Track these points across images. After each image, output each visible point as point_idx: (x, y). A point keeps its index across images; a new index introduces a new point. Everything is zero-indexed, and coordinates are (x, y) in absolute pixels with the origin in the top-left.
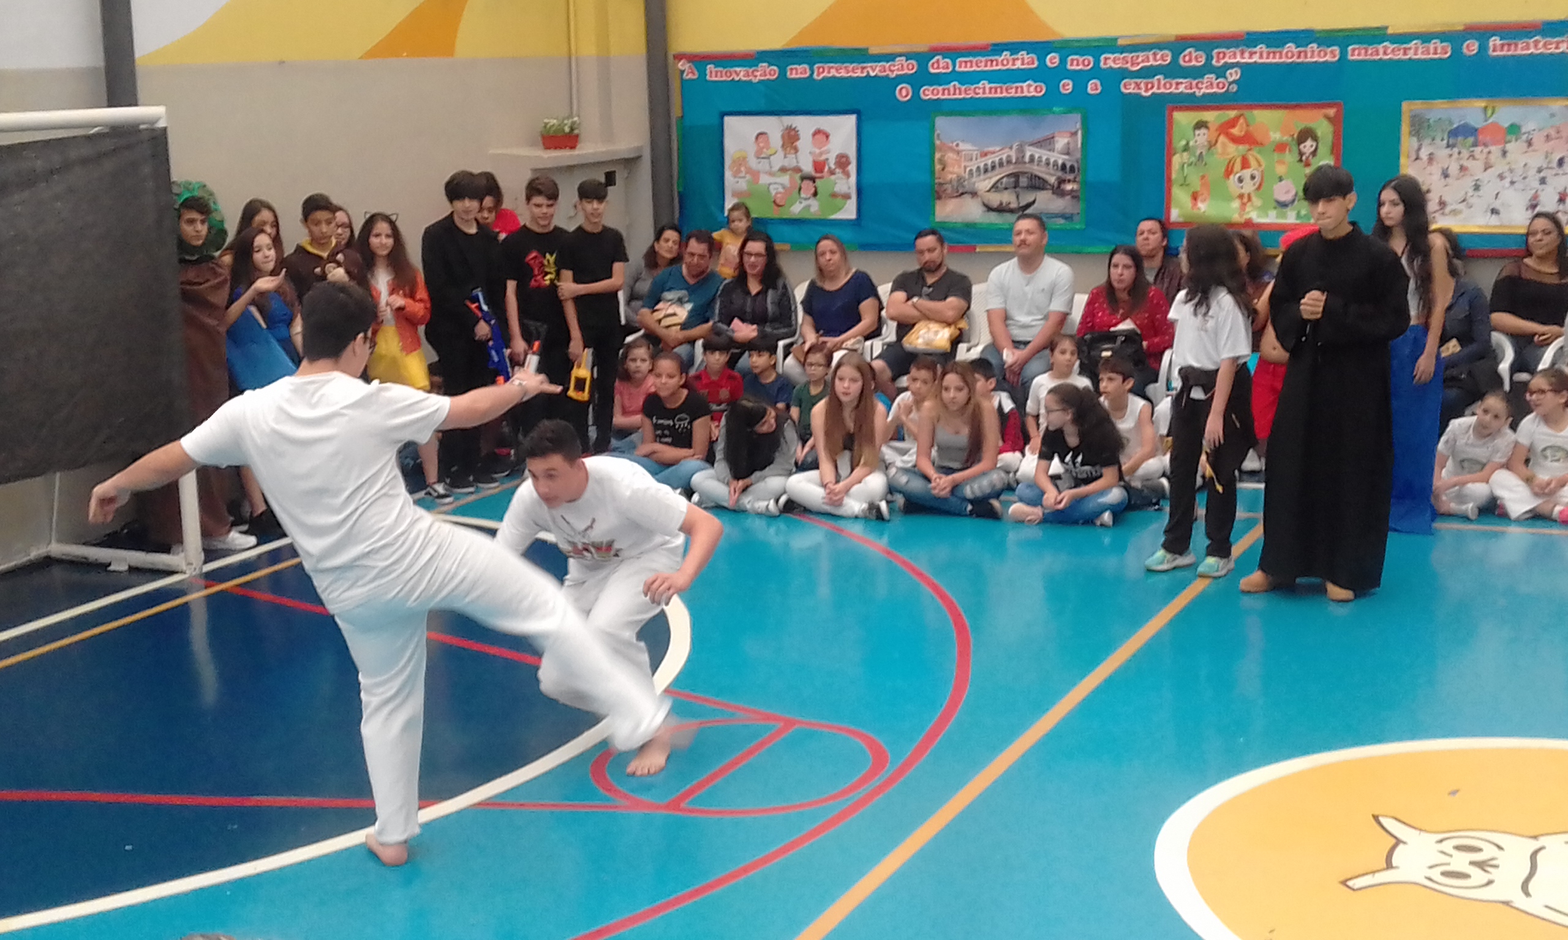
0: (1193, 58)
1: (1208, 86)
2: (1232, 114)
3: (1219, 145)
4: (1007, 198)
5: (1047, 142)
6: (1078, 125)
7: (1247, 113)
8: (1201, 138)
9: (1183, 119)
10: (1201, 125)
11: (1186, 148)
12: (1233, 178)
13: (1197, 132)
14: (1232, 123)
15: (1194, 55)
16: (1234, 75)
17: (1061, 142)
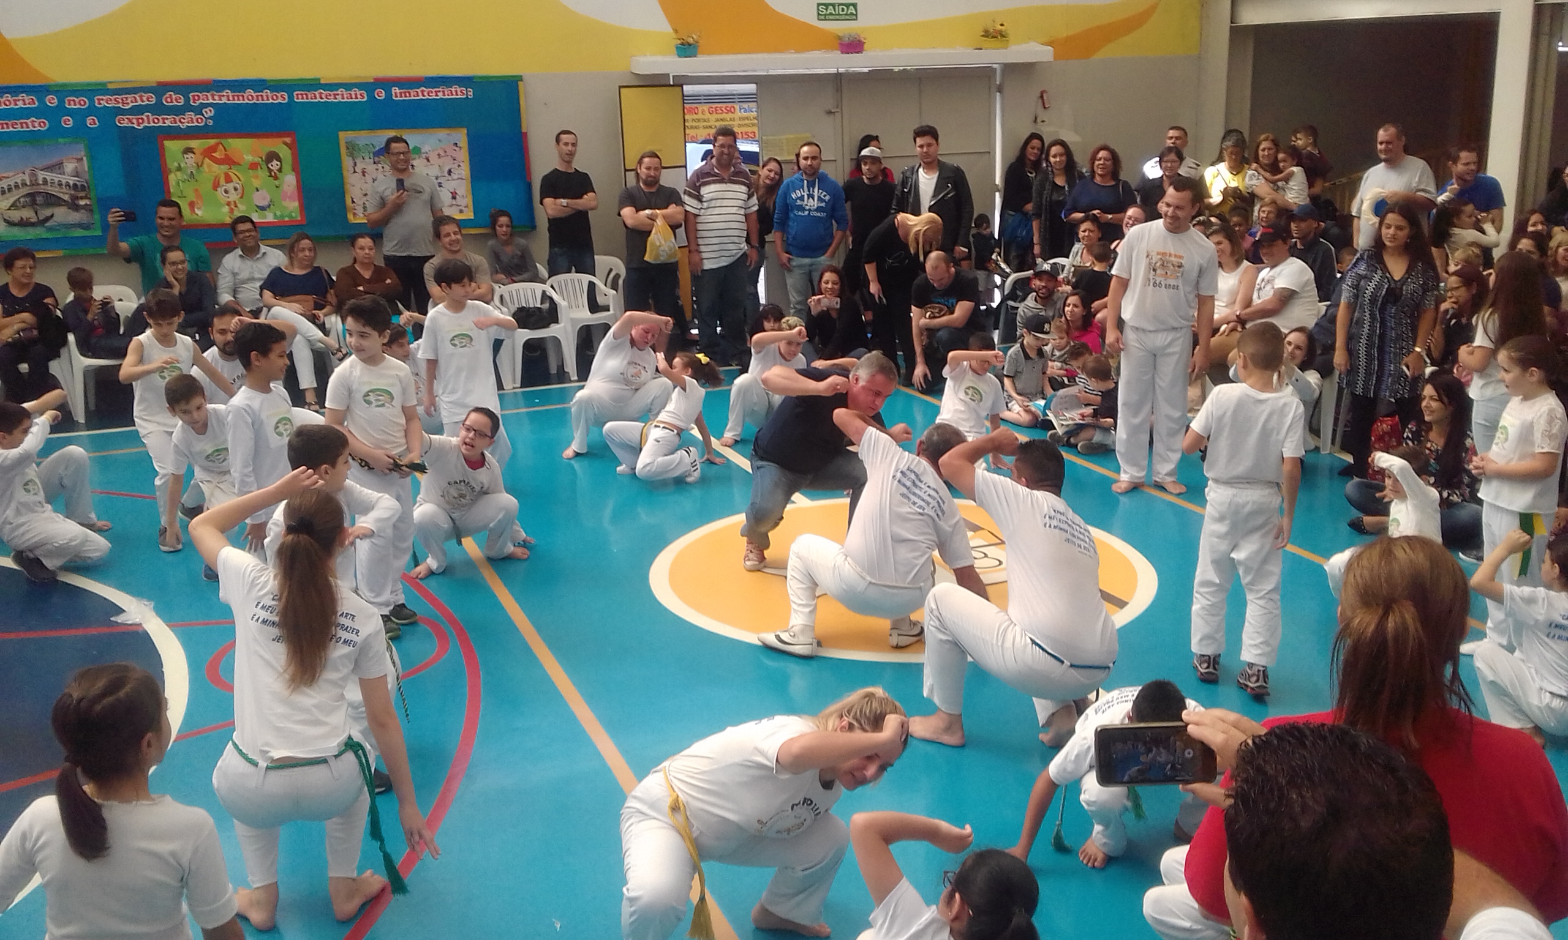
0: (174, 99)
1: (188, 121)
2: (212, 142)
3: (205, 166)
4: (27, 214)
5: (57, 167)
6: (83, 153)
7: (223, 141)
8: (190, 160)
9: (173, 147)
10: (189, 150)
11: (179, 169)
12: (220, 190)
13: (186, 156)
14: (213, 149)
15: (174, 97)
16: (209, 112)
17: (69, 167)
